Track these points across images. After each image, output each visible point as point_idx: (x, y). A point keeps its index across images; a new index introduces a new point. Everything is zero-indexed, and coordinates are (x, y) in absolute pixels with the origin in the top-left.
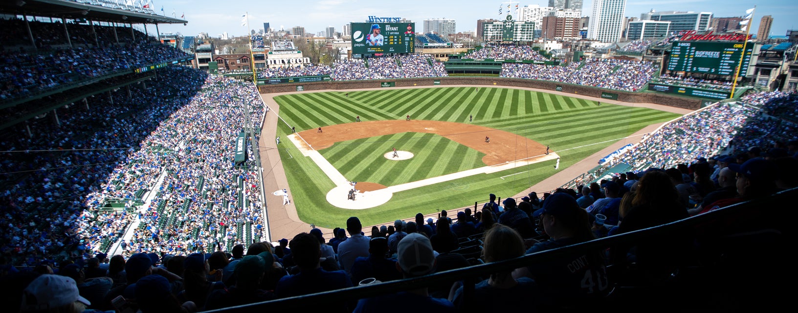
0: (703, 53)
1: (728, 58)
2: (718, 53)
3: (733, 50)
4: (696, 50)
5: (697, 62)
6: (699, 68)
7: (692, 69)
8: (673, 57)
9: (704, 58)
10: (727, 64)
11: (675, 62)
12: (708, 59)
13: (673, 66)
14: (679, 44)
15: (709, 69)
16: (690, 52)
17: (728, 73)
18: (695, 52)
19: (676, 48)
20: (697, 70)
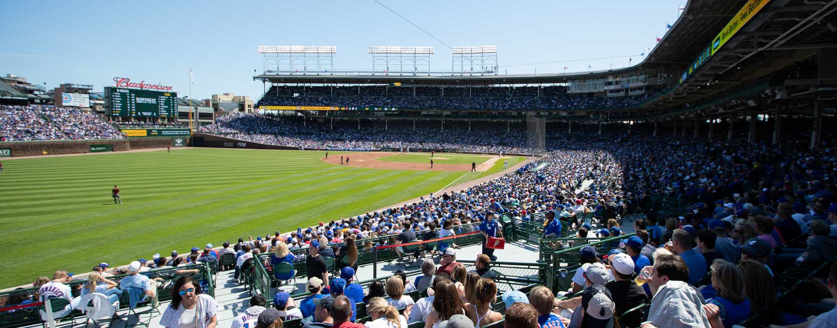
0: (143, 99)
1: (163, 104)
2: (155, 100)
3: (165, 97)
4: (136, 97)
5: (140, 107)
6: (143, 113)
7: (137, 113)
8: (115, 103)
9: (145, 104)
10: (163, 109)
11: (119, 108)
12: (147, 104)
13: (117, 112)
14: (118, 90)
15: (151, 113)
16: (131, 99)
17: (166, 116)
18: (135, 99)
19: (116, 94)
20: (142, 114)
